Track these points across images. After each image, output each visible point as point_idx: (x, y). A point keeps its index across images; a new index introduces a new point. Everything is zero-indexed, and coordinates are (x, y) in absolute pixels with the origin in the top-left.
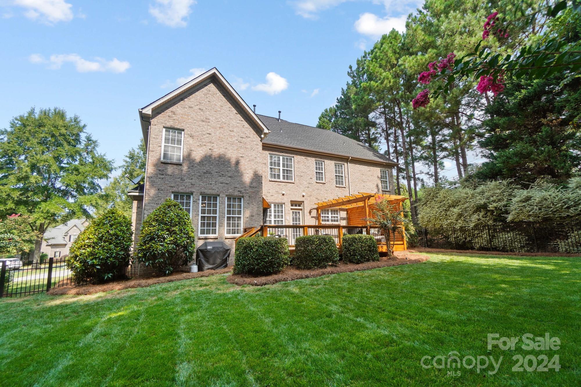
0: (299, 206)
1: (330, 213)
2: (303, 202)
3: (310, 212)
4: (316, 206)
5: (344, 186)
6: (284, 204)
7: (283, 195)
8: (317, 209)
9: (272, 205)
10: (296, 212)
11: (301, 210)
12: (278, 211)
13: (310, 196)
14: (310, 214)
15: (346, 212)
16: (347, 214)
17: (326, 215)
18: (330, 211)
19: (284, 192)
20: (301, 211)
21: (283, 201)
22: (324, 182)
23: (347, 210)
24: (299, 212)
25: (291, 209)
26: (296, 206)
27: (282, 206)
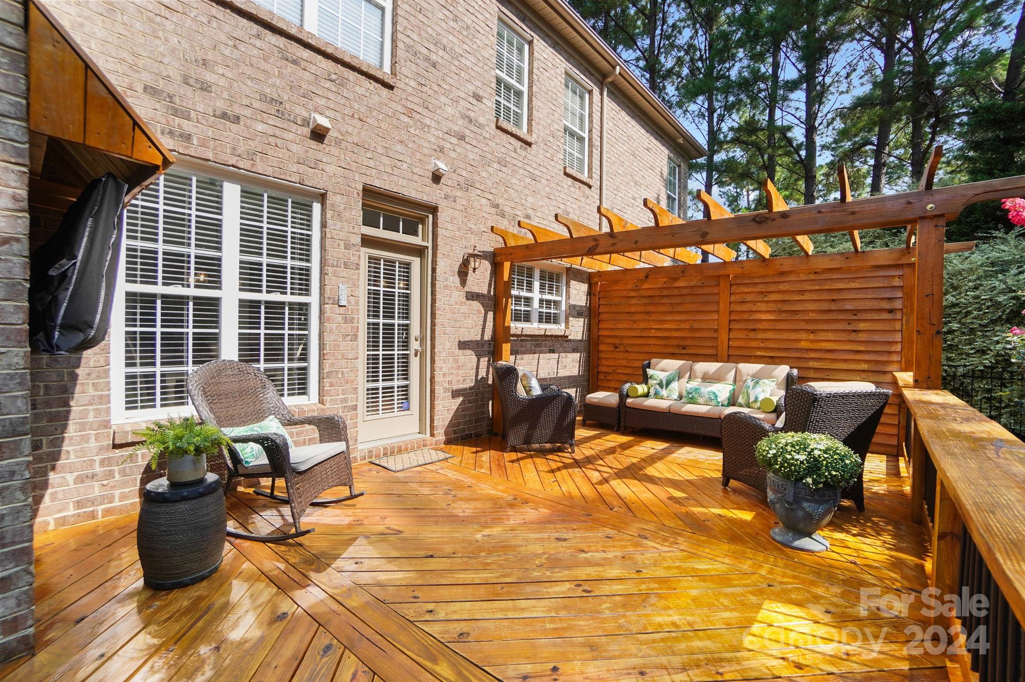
0: (411, 230)
1: (536, 285)
2: (434, 210)
3: (463, 273)
4: (491, 243)
5: (585, 177)
6: (322, 198)
7: (318, 135)
8: (495, 259)
9: (231, 193)
10: (390, 263)
11: (419, 251)
12: (278, 238)
13: (469, 185)
14: (463, 282)
15: (584, 287)
16: (590, 293)
17: (524, 294)
18: (537, 274)
19: (323, 121)
20: (415, 262)
21: (316, 180)
22: (523, 132)
23: (589, 278)
24: (407, 266)
25: (367, 241)
26: (391, 226)
27: (304, 208)
